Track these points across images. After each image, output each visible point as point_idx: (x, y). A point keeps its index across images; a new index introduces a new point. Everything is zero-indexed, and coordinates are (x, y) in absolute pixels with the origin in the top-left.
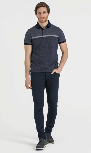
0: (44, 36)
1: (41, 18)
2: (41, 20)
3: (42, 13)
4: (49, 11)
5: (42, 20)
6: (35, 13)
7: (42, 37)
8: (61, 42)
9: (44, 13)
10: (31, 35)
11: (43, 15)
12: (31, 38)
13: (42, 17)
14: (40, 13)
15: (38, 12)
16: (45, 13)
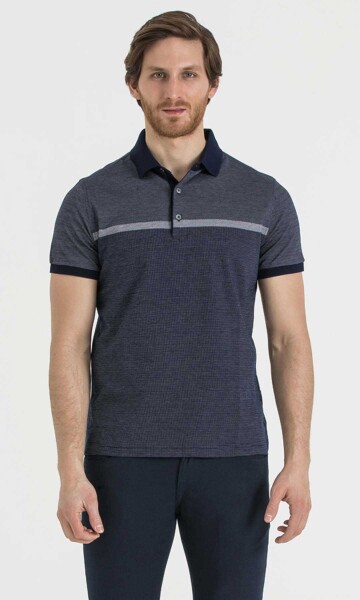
0: (176, 224)
1: (165, 104)
2: (164, 117)
3: (175, 74)
4: (214, 69)
5: (174, 120)
6: (128, 80)
7: (164, 225)
8: (275, 264)
9: (187, 74)
10: (94, 211)
11: (177, 90)
12: (97, 229)
13: (174, 96)
14: (162, 75)
15: (151, 68)
16: (195, 76)
